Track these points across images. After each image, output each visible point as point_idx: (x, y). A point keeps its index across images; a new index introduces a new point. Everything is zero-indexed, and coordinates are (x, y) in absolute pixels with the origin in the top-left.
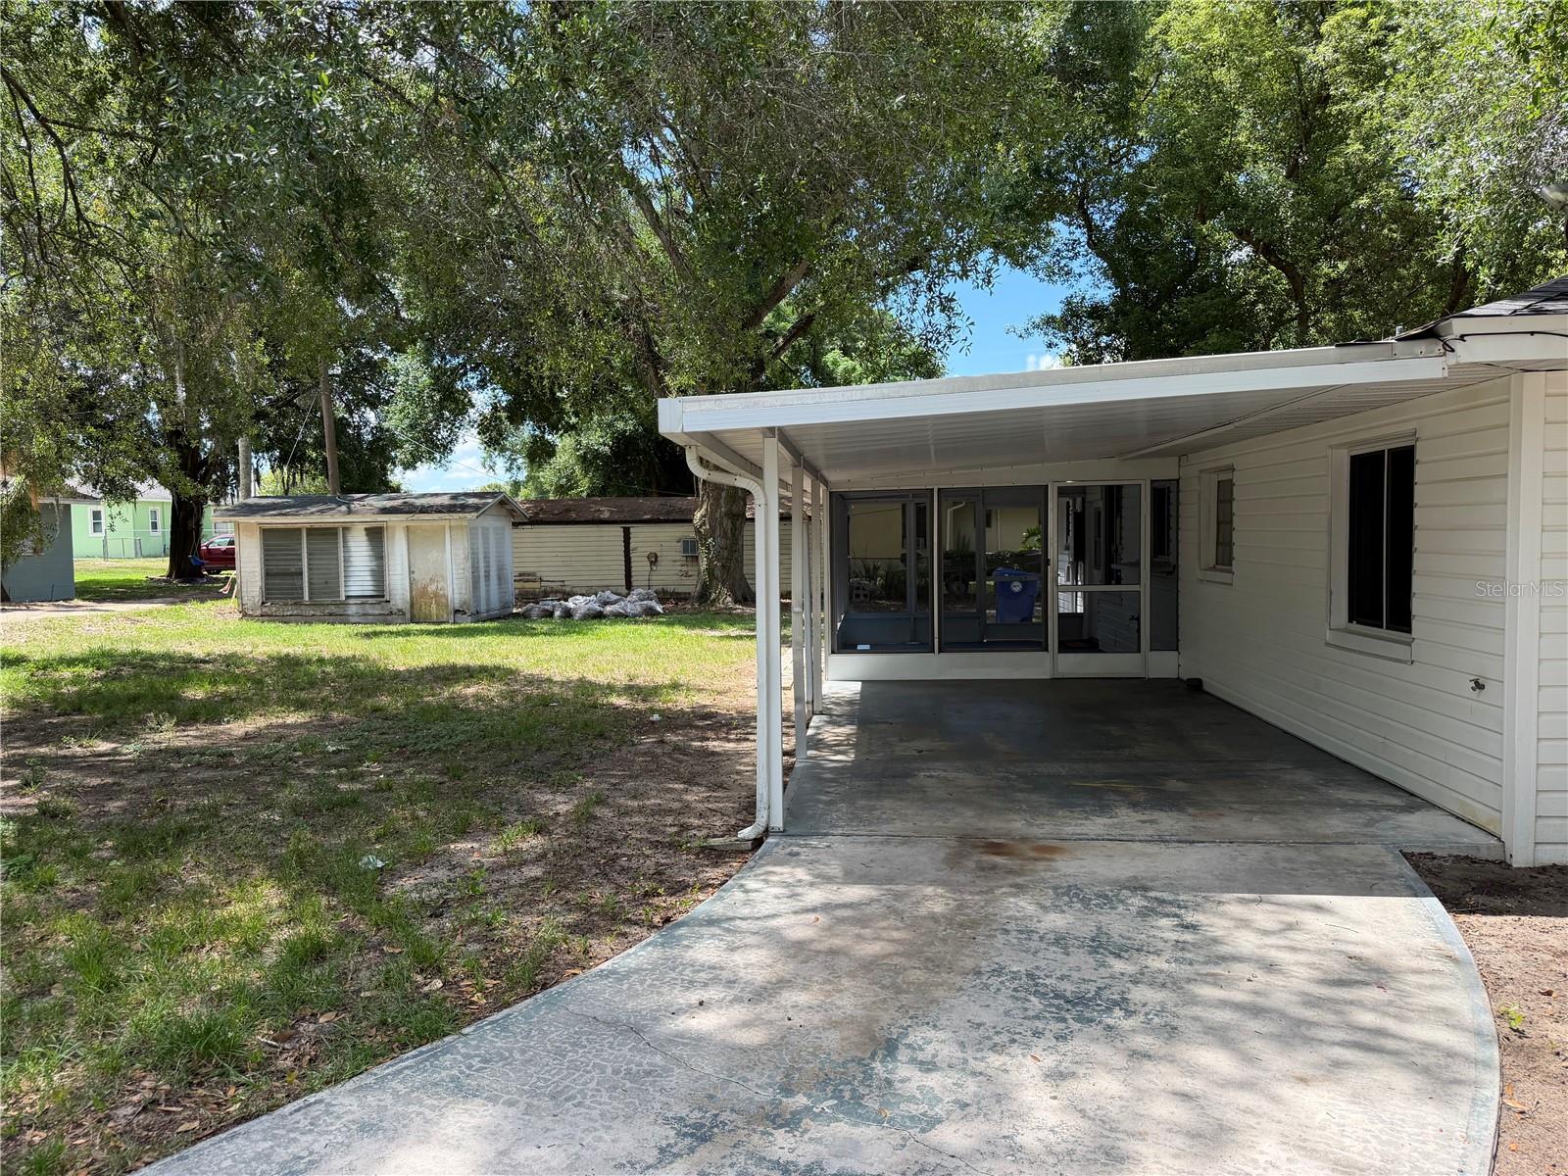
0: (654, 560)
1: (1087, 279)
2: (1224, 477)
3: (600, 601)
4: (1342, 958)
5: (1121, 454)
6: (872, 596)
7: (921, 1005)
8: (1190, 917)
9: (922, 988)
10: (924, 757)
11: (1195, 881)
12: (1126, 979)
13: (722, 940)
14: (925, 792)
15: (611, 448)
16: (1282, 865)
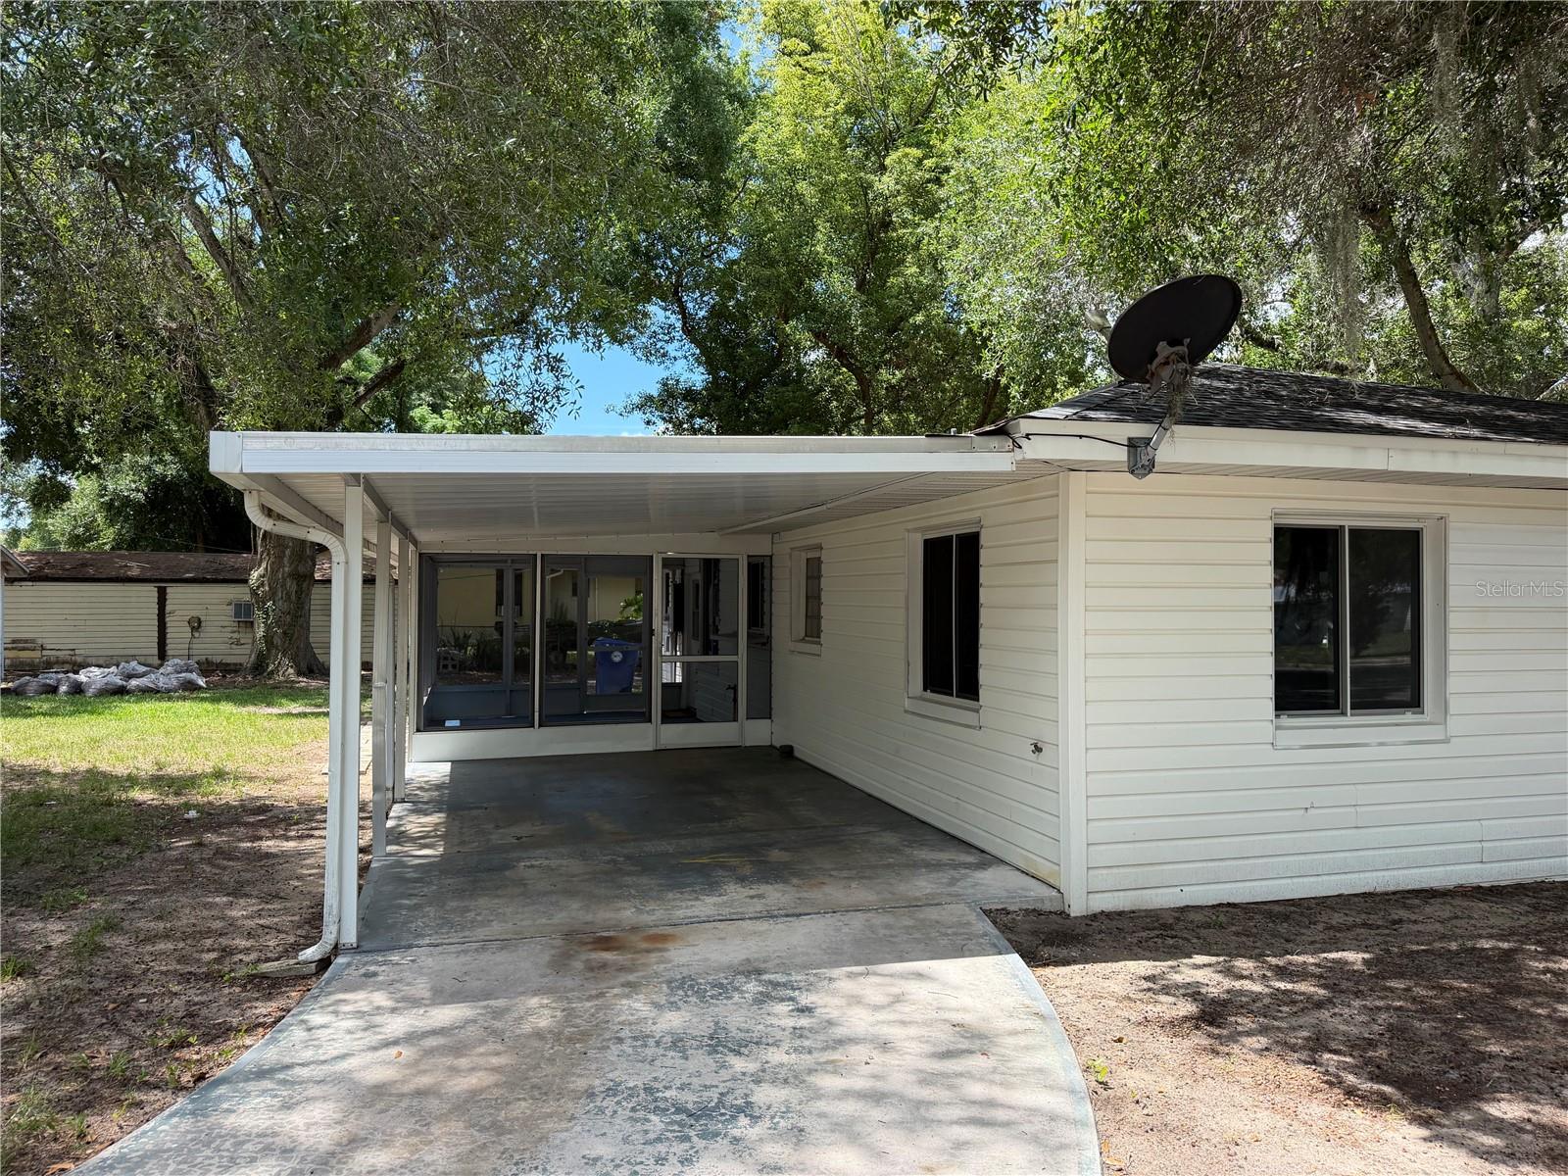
0: (196, 625)
1: (682, 363)
2: (810, 555)
3: (122, 674)
4: (947, 1027)
5: (722, 529)
6: (462, 666)
7: (528, 1145)
8: (805, 999)
9: (528, 1123)
10: (523, 844)
11: (805, 958)
12: (748, 1079)
13: (276, 1096)
14: (525, 885)
15: (146, 495)
16: (882, 932)
